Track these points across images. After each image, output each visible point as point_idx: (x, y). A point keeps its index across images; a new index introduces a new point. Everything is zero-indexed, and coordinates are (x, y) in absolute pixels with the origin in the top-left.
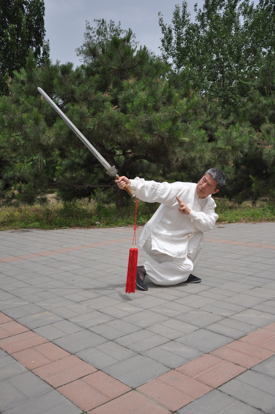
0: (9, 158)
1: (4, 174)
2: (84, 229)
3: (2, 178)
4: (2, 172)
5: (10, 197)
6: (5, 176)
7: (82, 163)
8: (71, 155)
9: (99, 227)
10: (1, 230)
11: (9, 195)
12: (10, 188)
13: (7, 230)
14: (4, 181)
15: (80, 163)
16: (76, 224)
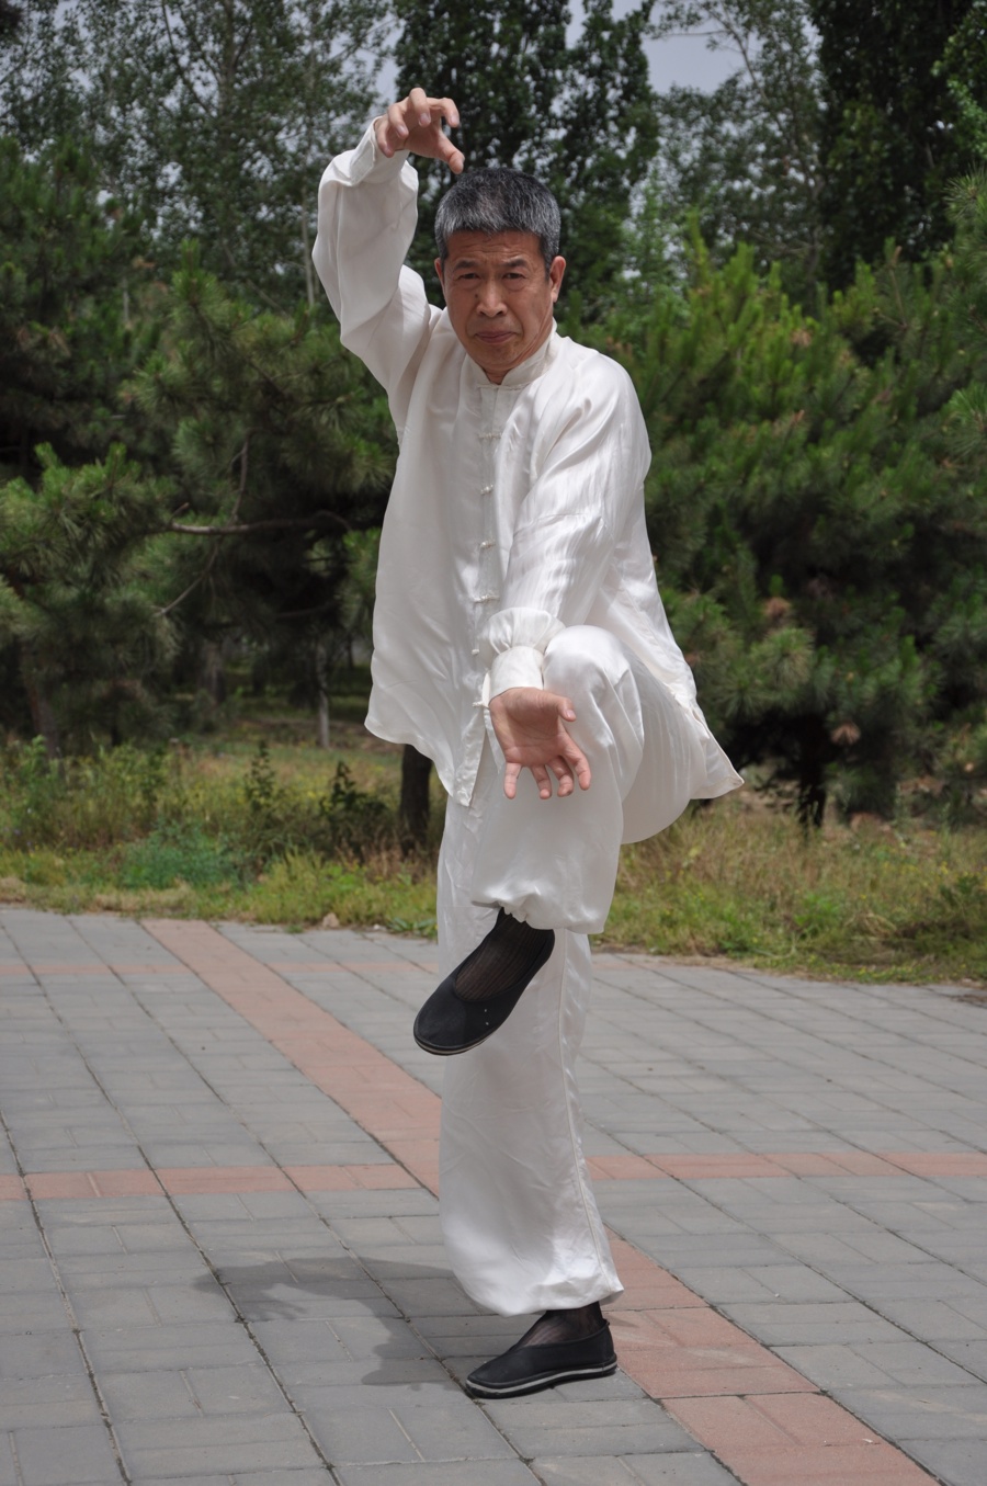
1: (942, 619)
3: (931, 642)
4: (934, 607)
5: (969, 767)
6: (950, 634)
10: (902, 980)
11: (961, 754)
12: (971, 709)
13: (937, 980)
14: (936, 666)
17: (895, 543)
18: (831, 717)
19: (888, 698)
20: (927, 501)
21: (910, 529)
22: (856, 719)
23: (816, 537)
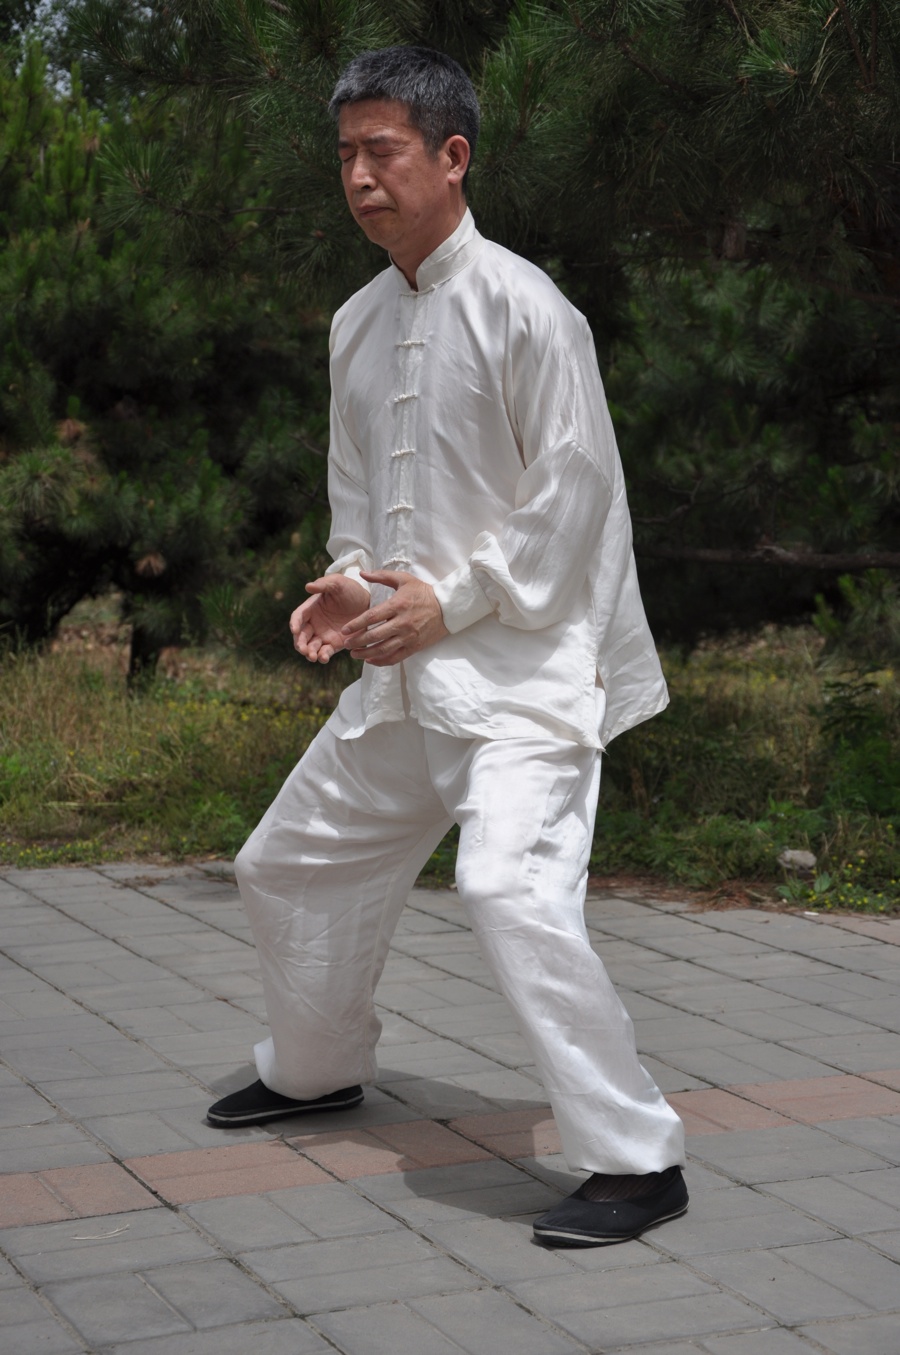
0: (291, 337)
1: (250, 442)
2: (672, 906)
3: (241, 467)
4: (243, 431)
5: (279, 595)
6: (257, 457)
7: (768, 381)
8: (691, 327)
9: (802, 900)
11: (269, 583)
14: (246, 492)
15: (751, 384)
16: (627, 848)
17: (195, 361)
18: (136, 548)
19: (192, 525)
20: (229, 318)
21: (209, 347)
22: (161, 548)
23: (112, 355)
